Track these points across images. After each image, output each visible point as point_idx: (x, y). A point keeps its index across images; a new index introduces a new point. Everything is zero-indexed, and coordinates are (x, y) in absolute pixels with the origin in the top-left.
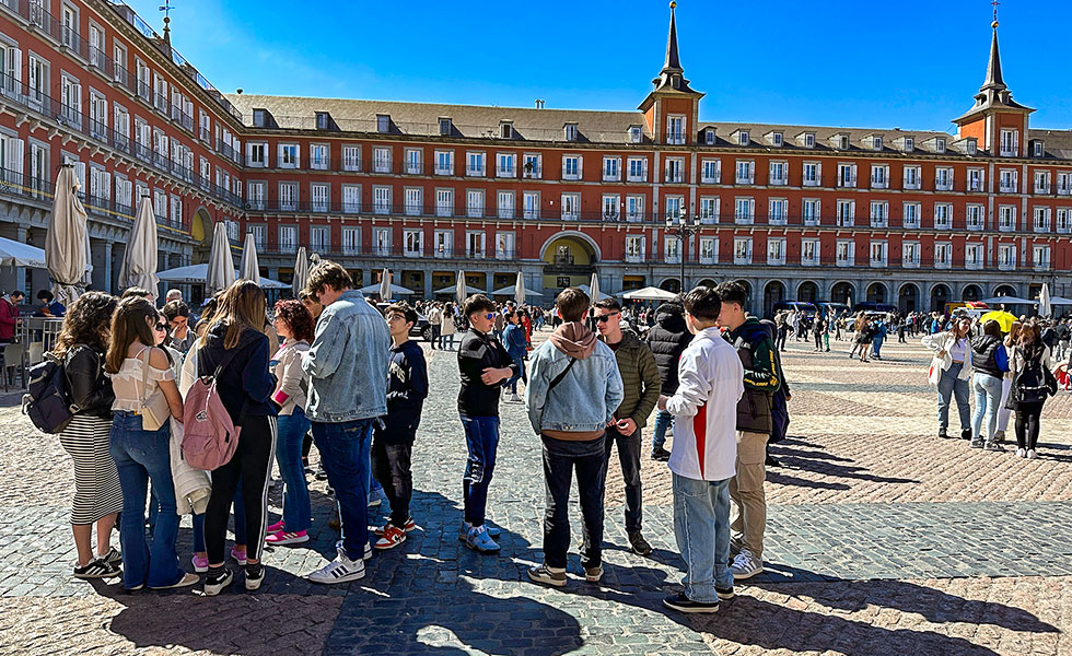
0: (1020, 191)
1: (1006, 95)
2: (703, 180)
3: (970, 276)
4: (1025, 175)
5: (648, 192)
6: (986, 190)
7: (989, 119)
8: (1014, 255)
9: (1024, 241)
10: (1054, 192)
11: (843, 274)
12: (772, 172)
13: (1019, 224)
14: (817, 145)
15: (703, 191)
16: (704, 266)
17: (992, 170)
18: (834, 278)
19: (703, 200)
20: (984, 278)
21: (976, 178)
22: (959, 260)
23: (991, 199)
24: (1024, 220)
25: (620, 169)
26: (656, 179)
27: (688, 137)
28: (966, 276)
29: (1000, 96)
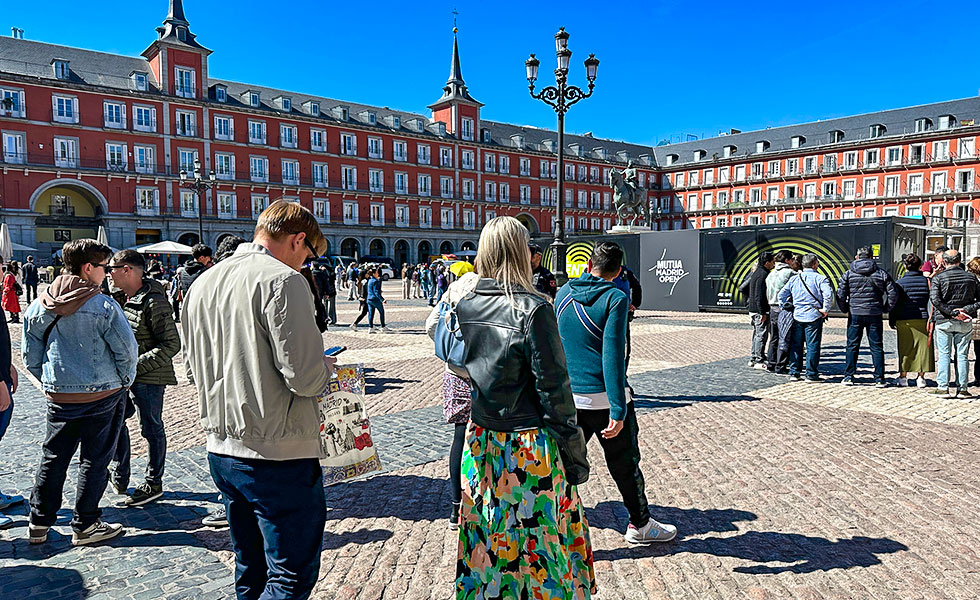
0: (476, 169)
1: (464, 89)
2: (217, 136)
3: (444, 234)
4: (479, 156)
5: (158, 143)
6: (453, 166)
7: (453, 108)
8: (474, 218)
9: (480, 208)
10: (498, 171)
11: (350, 231)
12: (283, 135)
13: (476, 193)
14: (322, 114)
15: (217, 147)
16: (222, 221)
17: (457, 150)
18: (343, 235)
19: (217, 156)
20: (454, 236)
21: (446, 155)
22: (437, 221)
23: (457, 173)
24: (479, 191)
25: (125, 116)
26: (167, 130)
27: (198, 91)
28: (442, 234)
29: (461, 90)
